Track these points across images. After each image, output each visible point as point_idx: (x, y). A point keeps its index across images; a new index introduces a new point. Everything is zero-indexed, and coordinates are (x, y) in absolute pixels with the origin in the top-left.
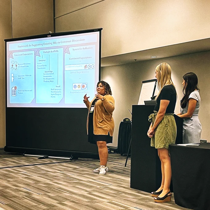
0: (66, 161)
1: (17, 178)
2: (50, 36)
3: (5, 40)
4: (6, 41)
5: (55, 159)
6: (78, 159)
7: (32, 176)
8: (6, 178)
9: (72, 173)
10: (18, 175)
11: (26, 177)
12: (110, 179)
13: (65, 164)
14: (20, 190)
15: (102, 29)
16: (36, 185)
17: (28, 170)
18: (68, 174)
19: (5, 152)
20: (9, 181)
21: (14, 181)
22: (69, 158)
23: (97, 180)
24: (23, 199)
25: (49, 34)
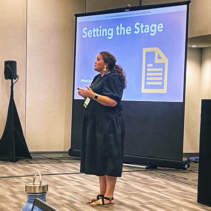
0: (139, 170)
1: (67, 185)
2: (128, 10)
3: (75, 15)
4: (77, 16)
5: (127, 168)
6: (156, 168)
7: (86, 184)
8: (55, 185)
9: (137, 183)
10: (70, 183)
11: (78, 186)
12: (180, 193)
13: (135, 173)
14: (63, 198)
15: (190, 2)
16: (85, 194)
17: (85, 178)
18: (132, 185)
19: (69, 156)
20: (57, 188)
21: (62, 189)
22: (145, 167)
23: (162, 193)
24: (61, 207)
25: (128, 8)
